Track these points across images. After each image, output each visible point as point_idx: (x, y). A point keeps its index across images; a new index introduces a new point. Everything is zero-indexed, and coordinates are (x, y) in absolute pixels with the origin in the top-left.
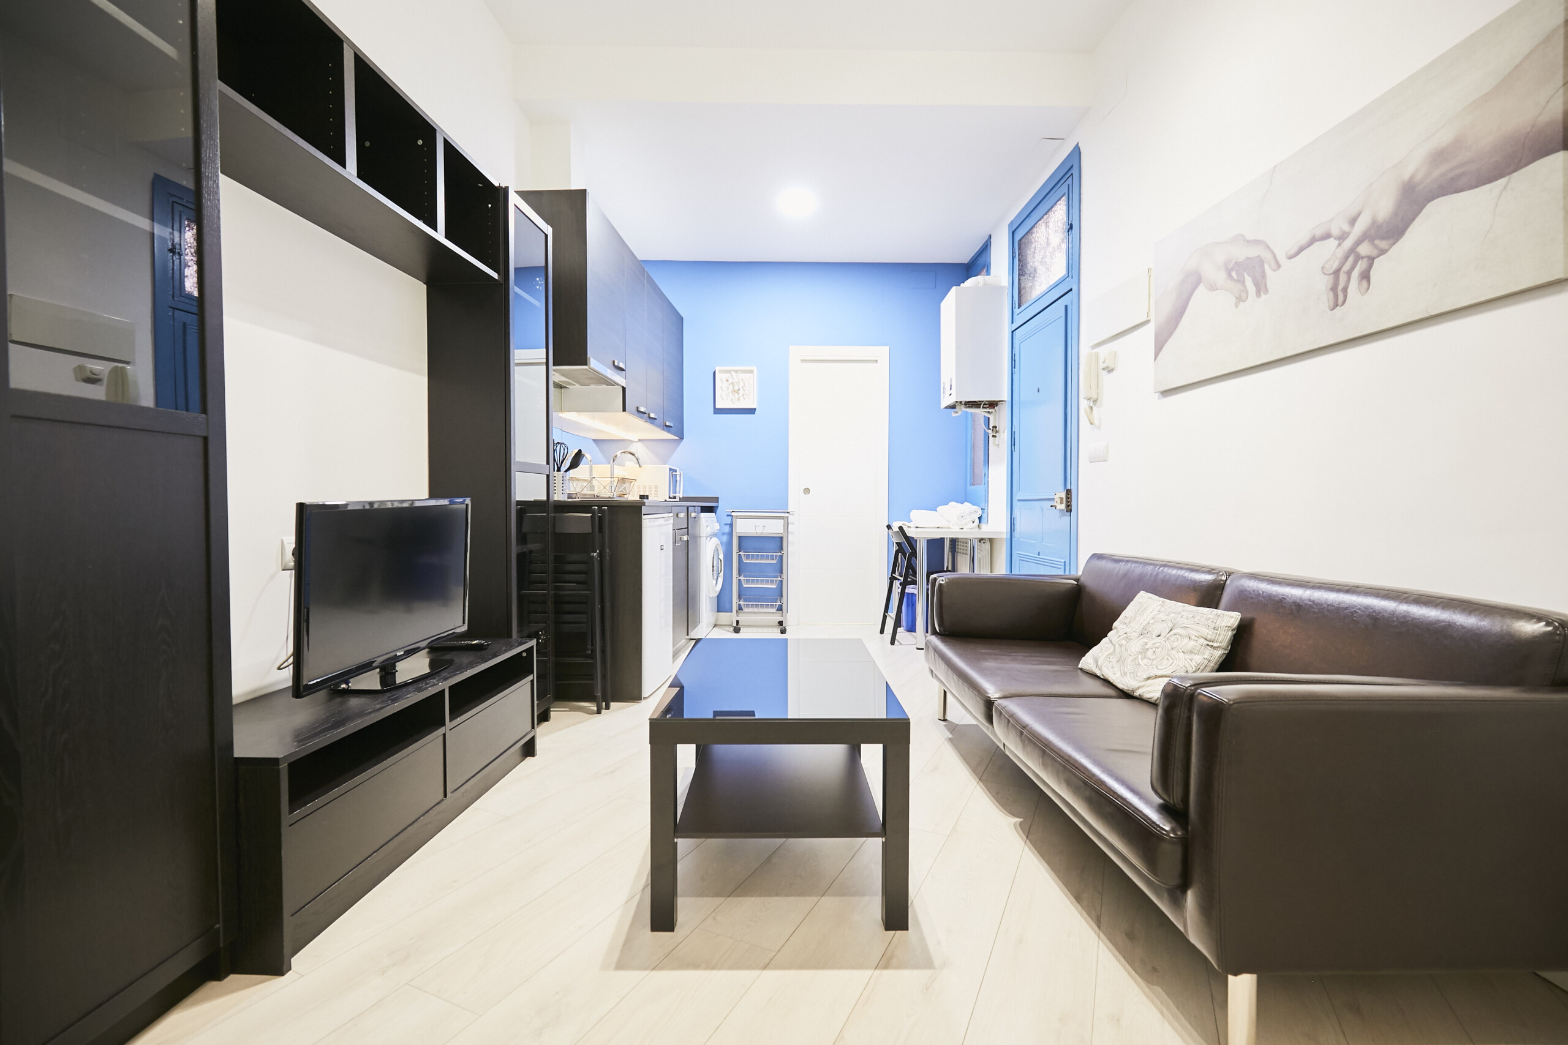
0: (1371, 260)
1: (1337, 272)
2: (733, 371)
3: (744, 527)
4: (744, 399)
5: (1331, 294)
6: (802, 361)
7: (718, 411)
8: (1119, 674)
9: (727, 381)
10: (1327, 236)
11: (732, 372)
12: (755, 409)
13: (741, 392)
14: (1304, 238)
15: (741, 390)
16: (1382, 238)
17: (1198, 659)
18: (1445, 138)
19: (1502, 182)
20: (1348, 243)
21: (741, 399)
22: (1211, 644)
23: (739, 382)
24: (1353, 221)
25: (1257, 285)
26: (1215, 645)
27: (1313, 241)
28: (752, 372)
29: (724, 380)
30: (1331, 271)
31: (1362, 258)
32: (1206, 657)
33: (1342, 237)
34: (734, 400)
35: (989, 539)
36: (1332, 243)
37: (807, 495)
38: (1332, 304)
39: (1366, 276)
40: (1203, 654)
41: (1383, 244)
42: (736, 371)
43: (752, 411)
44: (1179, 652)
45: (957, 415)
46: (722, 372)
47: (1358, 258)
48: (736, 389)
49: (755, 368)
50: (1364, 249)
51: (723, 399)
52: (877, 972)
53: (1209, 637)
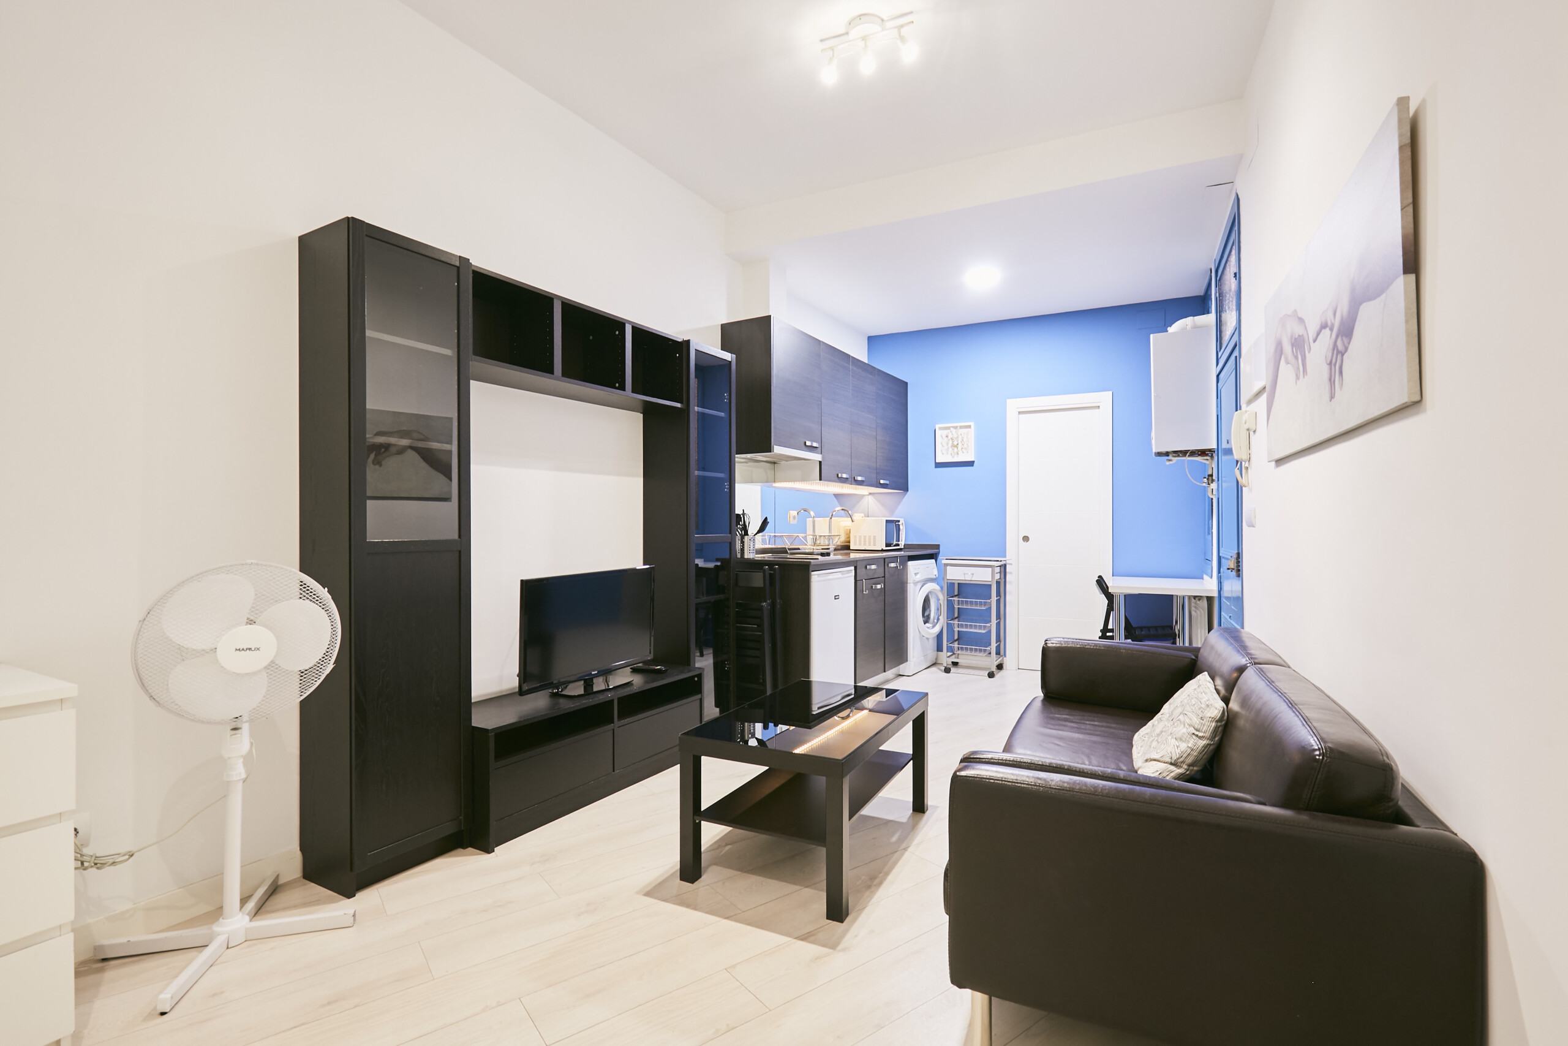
0: (1342, 356)
1: (1330, 364)
2: (953, 427)
4: (963, 452)
5: (1329, 384)
6: (1019, 413)
7: (939, 465)
9: (947, 436)
10: (1325, 326)
11: (951, 428)
12: (974, 461)
13: (960, 446)
14: (1319, 324)
15: (960, 445)
16: (1345, 338)
17: (1183, 746)
19: (1383, 298)
20: (1334, 335)
21: (960, 453)
22: (1197, 733)
23: (958, 437)
24: (1335, 315)
25: (1303, 364)
26: (1200, 734)
27: (1321, 327)
28: (969, 427)
29: (944, 436)
30: (1329, 362)
31: (1339, 355)
32: (1189, 745)
33: (1332, 328)
34: (953, 454)
36: (1327, 331)
37: (1025, 543)
38: (1330, 395)
39: (1341, 372)
40: (1189, 742)
41: (1345, 343)
42: (955, 428)
43: (970, 464)
44: (1172, 738)
45: (1171, 462)
46: (940, 429)
47: (1337, 353)
48: (955, 443)
49: (972, 424)
50: (1339, 345)
51: (943, 454)
52: (795, 940)
53: (1196, 726)
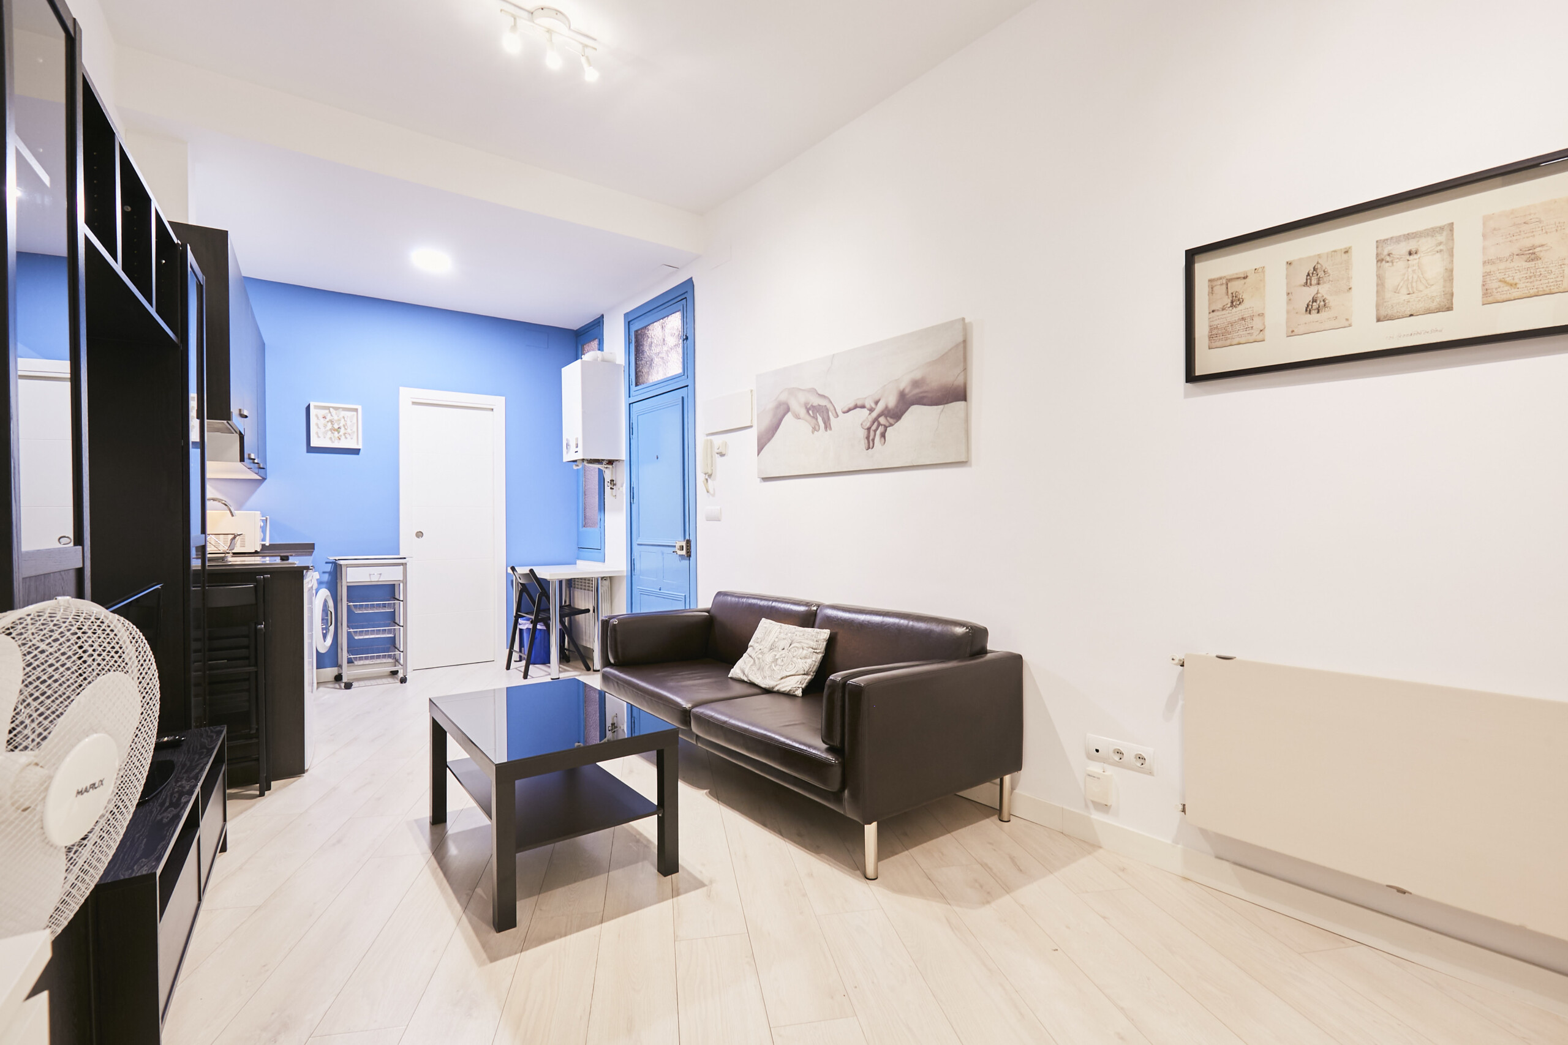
0: (886, 428)
1: (869, 429)
2: (333, 408)
3: (354, 576)
4: (346, 438)
5: (866, 441)
6: (414, 403)
7: (311, 449)
8: (761, 678)
9: (324, 417)
10: (863, 407)
11: (331, 409)
12: (360, 449)
13: (342, 431)
14: (852, 405)
15: (343, 428)
16: (891, 417)
17: (809, 661)
18: (918, 375)
19: (941, 407)
20: (875, 414)
21: (343, 438)
22: (816, 651)
23: (339, 420)
24: (877, 403)
25: (825, 423)
26: (818, 651)
27: (856, 407)
28: (356, 410)
29: (320, 417)
30: (866, 427)
31: (882, 425)
32: (813, 659)
33: (871, 410)
34: (333, 439)
35: (610, 577)
36: (865, 412)
37: (421, 539)
38: (867, 447)
39: (883, 435)
40: (812, 658)
41: (891, 421)
42: (336, 409)
43: (356, 452)
44: (797, 659)
46: (316, 407)
47: (879, 424)
48: (336, 426)
49: (359, 408)
50: (882, 420)
51: (319, 437)
52: (675, 899)
53: (814, 647)
